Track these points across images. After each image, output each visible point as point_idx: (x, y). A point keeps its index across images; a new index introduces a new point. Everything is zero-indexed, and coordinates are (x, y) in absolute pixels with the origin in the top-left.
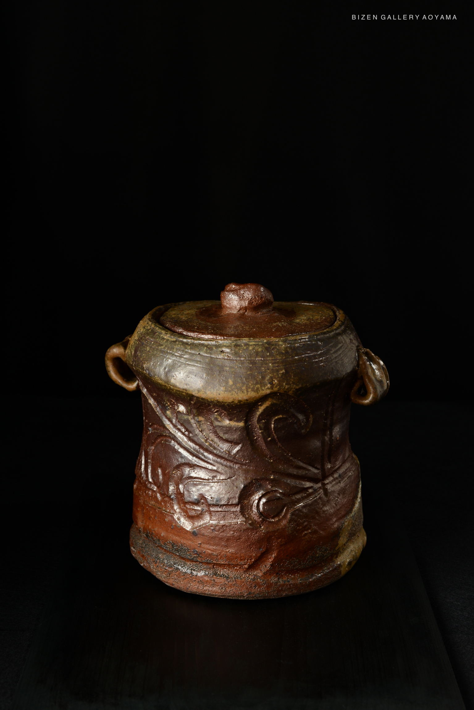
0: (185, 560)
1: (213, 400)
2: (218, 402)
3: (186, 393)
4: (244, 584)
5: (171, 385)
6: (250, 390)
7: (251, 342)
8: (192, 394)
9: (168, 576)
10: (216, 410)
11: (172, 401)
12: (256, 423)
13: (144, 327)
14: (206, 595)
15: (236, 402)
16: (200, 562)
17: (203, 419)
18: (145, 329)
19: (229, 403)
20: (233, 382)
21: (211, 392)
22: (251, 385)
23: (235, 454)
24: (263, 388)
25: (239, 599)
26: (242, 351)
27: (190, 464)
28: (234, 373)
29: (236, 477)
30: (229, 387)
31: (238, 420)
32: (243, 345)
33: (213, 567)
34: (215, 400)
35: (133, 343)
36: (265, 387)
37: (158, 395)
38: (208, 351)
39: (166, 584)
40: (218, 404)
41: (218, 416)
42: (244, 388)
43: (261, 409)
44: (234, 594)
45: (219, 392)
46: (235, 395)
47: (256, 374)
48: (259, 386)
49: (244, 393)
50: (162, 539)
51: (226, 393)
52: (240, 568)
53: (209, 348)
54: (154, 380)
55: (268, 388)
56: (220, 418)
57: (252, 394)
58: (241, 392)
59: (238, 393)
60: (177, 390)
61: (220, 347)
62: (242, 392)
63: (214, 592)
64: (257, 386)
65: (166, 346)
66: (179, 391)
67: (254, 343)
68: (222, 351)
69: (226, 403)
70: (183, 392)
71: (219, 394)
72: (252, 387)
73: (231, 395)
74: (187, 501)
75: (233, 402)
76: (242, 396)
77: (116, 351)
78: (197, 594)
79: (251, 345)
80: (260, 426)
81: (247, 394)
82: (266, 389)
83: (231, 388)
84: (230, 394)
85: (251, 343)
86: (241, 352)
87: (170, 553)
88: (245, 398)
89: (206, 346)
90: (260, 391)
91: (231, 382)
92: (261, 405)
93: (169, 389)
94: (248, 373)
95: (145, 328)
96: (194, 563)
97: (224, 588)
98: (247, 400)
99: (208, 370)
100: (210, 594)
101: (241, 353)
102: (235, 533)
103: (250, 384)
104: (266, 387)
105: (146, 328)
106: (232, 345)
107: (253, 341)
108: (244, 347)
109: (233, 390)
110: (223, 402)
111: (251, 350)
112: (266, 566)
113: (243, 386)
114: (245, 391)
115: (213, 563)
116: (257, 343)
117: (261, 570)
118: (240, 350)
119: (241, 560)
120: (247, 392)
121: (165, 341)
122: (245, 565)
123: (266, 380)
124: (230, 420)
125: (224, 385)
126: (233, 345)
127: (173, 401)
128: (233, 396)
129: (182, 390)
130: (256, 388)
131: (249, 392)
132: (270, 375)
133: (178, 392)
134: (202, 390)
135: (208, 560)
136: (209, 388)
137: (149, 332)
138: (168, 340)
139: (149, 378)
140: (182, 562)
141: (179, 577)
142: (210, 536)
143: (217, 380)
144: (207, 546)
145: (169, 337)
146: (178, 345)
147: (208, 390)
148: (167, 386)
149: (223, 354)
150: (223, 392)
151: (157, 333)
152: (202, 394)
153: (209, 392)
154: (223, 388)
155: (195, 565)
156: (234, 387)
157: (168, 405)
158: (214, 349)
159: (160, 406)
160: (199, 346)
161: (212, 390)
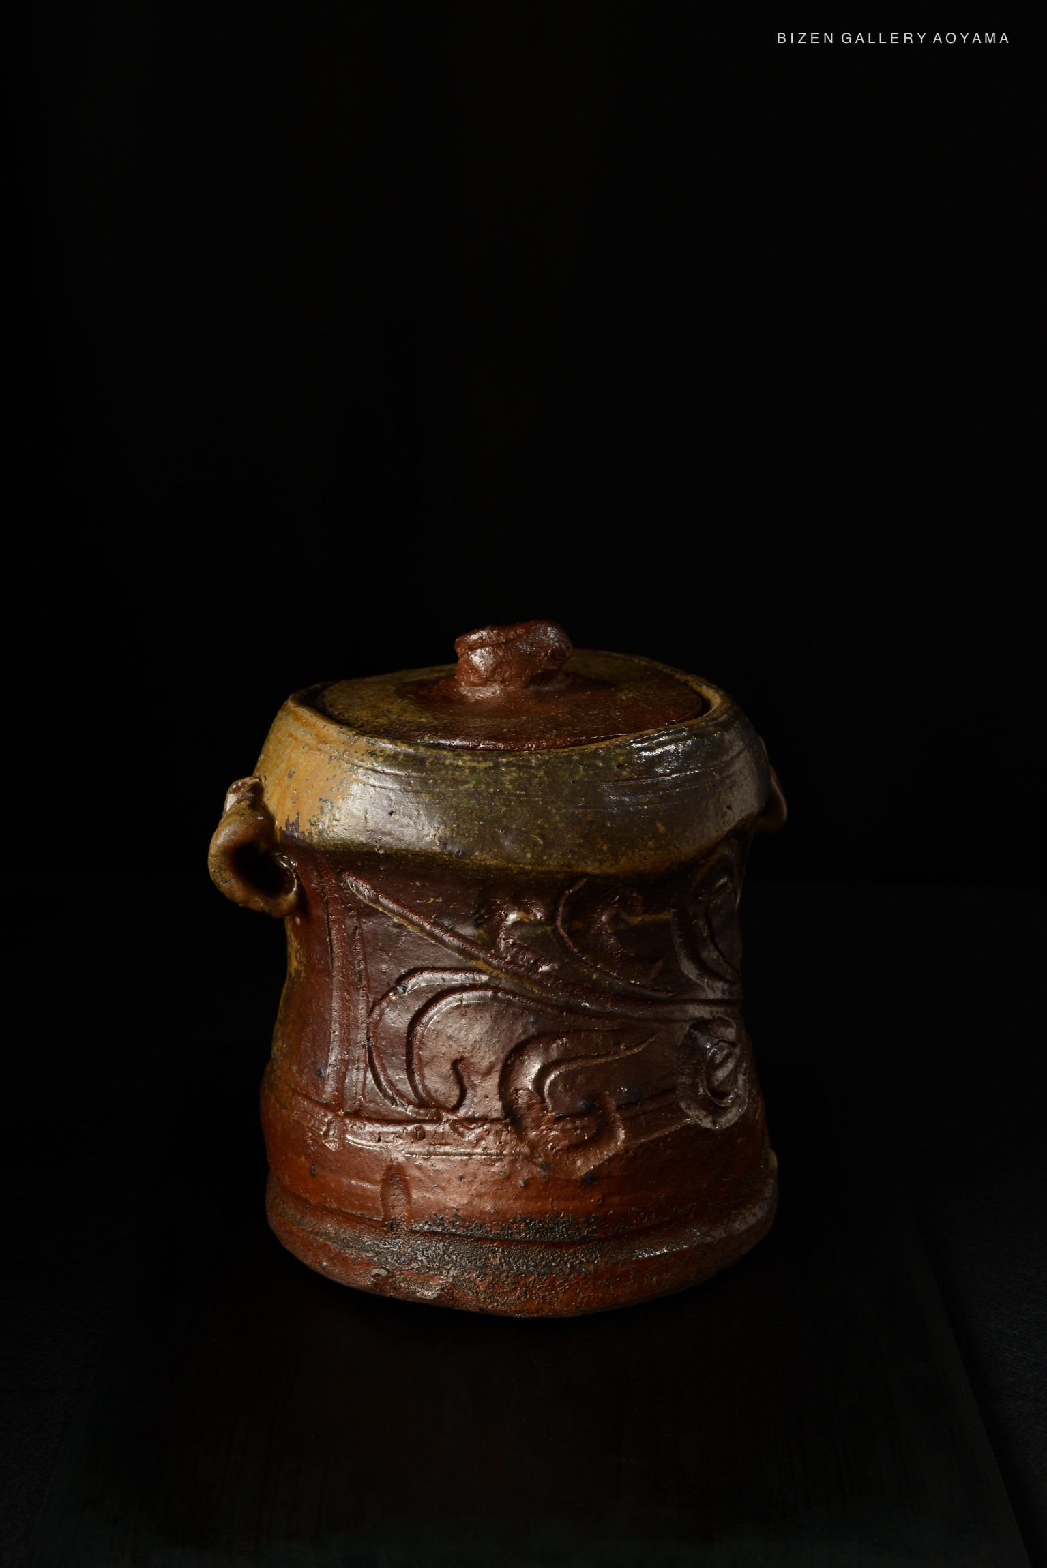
3: (566, 872)
5: (527, 864)
10: (619, 897)
11: (495, 903)
18: (382, 756)
22: (697, 825)
30: (661, 839)
31: (658, 910)
34: (636, 874)
41: (622, 910)
42: (687, 834)
43: (701, 873)
45: (643, 853)
46: (673, 853)
48: (709, 824)
49: (689, 845)
50: (492, 1219)
51: (658, 852)
53: (590, 766)
54: (468, 864)
56: (623, 913)
57: (702, 844)
59: (679, 847)
61: (611, 759)
62: (686, 842)
64: (706, 825)
68: (618, 767)
69: (653, 875)
70: (558, 873)
71: (646, 859)
72: (699, 828)
73: (667, 854)
75: (669, 869)
76: (686, 852)
81: (694, 846)
83: (665, 840)
84: (665, 852)
88: (691, 854)
90: (712, 834)
91: (661, 828)
92: (703, 866)
93: (516, 874)
96: (583, 1247)
98: (693, 859)
100: (627, 1302)
103: (695, 824)
109: (669, 843)
110: (649, 874)
113: (685, 831)
124: (647, 912)
125: (650, 835)
127: (500, 902)
133: (542, 876)
134: (610, 858)
135: (619, 1229)
136: (624, 849)
137: (402, 760)
138: (473, 769)
139: (447, 861)
140: (555, 1254)
141: (552, 1290)
142: (625, 1173)
143: (635, 829)
144: (616, 1200)
145: (469, 760)
146: (509, 773)
147: (622, 855)
148: (511, 870)
149: (625, 773)
150: (652, 852)
151: (431, 759)
152: (609, 869)
153: (624, 859)
154: (651, 843)
155: (588, 1250)
156: (669, 836)
157: (481, 915)
158: (601, 764)
159: (446, 923)
160: (562, 766)
161: (630, 853)
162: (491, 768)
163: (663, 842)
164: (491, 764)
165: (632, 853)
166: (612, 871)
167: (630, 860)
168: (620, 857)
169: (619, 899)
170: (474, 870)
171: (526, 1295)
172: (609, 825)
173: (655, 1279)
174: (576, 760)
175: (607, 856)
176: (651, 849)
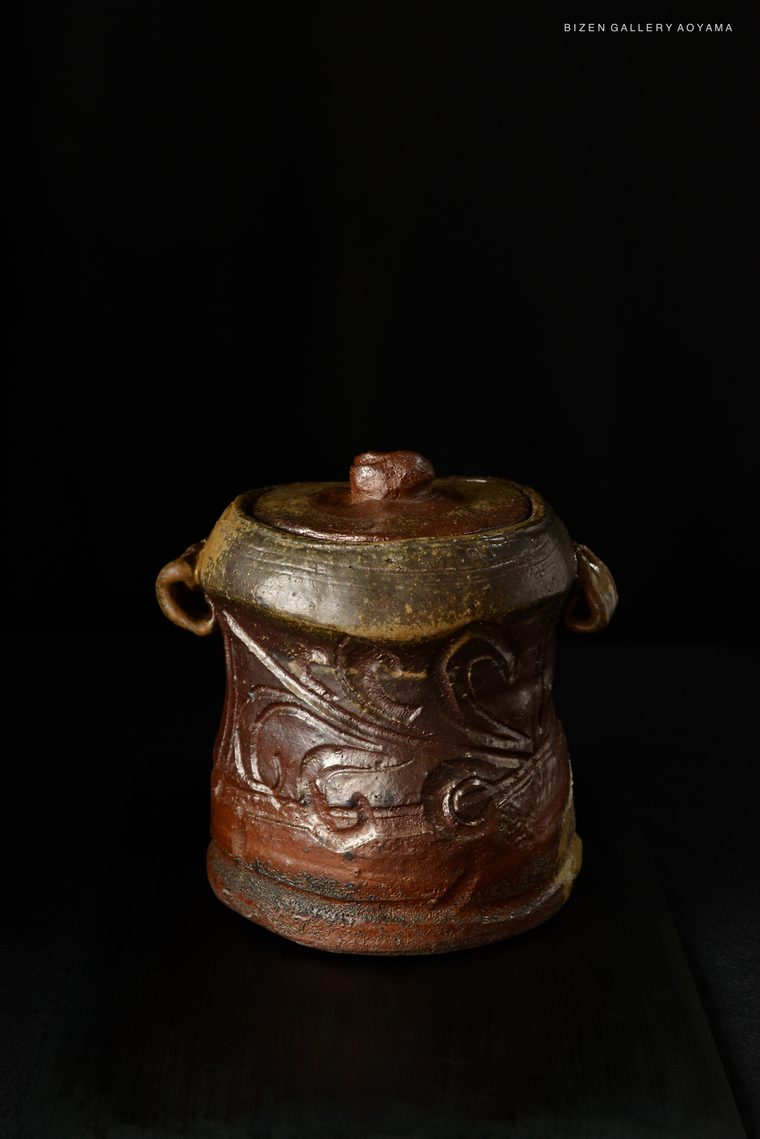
0: (331, 901)
1: (380, 639)
2: (389, 641)
3: (333, 631)
4: (432, 930)
5: (306, 621)
6: (440, 619)
7: (433, 543)
8: (345, 632)
9: (301, 930)
10: (381, 655)
11: (299, 646)
12: (445, 671)
13: (238, 530)
14: (369, 954)
15: (418, 640)
16: (357, 902)
17: (357, 671)
18: (242, 532)
19: (407, 642)
20: (413, 608)
21: (378, 627)
22: (442, 612)
23: (412, 724)
24: (460, 615)
25: (423, 954)
26: (420, 558)
27: (335, 746)
28: (412, 594)
29: (414, 759)
30: (407, 617)
31: (416, 671)
32: (421, 549)
33: (380, 908)
34: (385, 640)
35: (221, 557)
36: (462, 613)
37: (273, 638)
38: (365, 562)
39: (297, 944)
40: (387, 645)
41: (383, 665)
42: (431, 617)
43: (454, 648)
44: (415, 948)
45: (390, 626)
46: (416, 629)
47: (448, 593)
48: (454, 612)
49: (431, 625)
50: (287, 870)
51: (402, 626)
52: (423, 905)
53: (366, 557)
54: (272, 615)
55: (468, 615)
56: (386, 667)
57: (443, 626)
58: (427, 624)
59: (421, 625)
60: (317, 628)
61: (384, 554)
62: (429, 623)
63: (383, 948)
64: (450, 613)
65: (288, 557)
66: (321, 629)
67: (437, 545)
68: (387, 561)
69: (401, 642)
70: (328, 630)
71: (392, 630)
72: (442, 614)
73: (411, 629)
74: (333, 806)
75: (413, 640)
76: (427, 630)
77: (172, 572)
78: (353, 953)
79: (434, 549)
80: (450, 677)
81: (436, 626)
82: (465, 616)
83: (410, 619)
84: (409, 627)
85: (433, 546)
86: (419, 560)
87: (302, 893)
88: (432, 632)
89: (360, 555)
90: (455, 620)
91: (409, 609)
92: (454, 643)
93: (301, 627)
94: (436, 592)
95: (240, 530)
96: (346, 904)
97: (399, 939)
98: (435, 636)
99: (370, 592)
100: (376, 952)
101: (420, 562)
102: (417, 850)
103: (440, 610)
104: (465, 614)
105: (242, 530)
106: (404, 550)
107: (436, 542)
108: (423, 553)
109: (413, 621)
110: (396, 642)
111: (434, 556)
112: (463, 898)
113: (429, 614)
114: (433, 622)
115: (379, 902)
116: (443, 545)
117: (455, 905)
118: (418, 557)
119: (426, 891)
120: (436, 622)
121: (285, 549)
122: (432, 899)
123: (463, 602)
124: (404, 670)
125: (398, 613)
126: (406, 549)
127: (302, 645)
128: (415, 630)
129: (327, 628)
130: (449, 616)
131: (439, 623)
132: (469, 594)
133: (318, 631)
134: (363, 625)
135: (371, 897)
136: (375, 620)
137: (251, 536)
138: (289, 548)
139: (261, 611)
140: (326, 905)
141: (321, 929)
142: (375, 857)
143: (387, 607)
144: (370, 875)
145: (290, 543)
146: (310, 555)
147: (373, 624)
148: (297, 623)
149: (390, 566)
150: (398, 626)
151: (267, 538)
152: (361, 632)
153: (374, 627)
154: (397, 619)
155: (350, 908)
156: (414, 616)
157: (292, 653)
158: (375, 557)
159: (274, 656)
160: (347, 555)
161: (380, 623)
162: (301, 550)
163: (408, 620)
164: (302, 547)
165: (381, 625)
166: (365, 635)
167: (379, 629)
168: (371, 625)
169: (381, 657)
170: (276, 620)
171: (304, 929)
172: (367, 601)
173: (399, 940)
174: (359, 552)
175: (361, 623)
176: (397, 624)
